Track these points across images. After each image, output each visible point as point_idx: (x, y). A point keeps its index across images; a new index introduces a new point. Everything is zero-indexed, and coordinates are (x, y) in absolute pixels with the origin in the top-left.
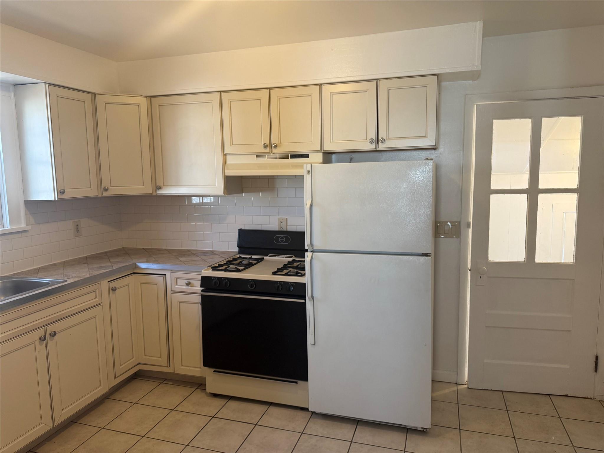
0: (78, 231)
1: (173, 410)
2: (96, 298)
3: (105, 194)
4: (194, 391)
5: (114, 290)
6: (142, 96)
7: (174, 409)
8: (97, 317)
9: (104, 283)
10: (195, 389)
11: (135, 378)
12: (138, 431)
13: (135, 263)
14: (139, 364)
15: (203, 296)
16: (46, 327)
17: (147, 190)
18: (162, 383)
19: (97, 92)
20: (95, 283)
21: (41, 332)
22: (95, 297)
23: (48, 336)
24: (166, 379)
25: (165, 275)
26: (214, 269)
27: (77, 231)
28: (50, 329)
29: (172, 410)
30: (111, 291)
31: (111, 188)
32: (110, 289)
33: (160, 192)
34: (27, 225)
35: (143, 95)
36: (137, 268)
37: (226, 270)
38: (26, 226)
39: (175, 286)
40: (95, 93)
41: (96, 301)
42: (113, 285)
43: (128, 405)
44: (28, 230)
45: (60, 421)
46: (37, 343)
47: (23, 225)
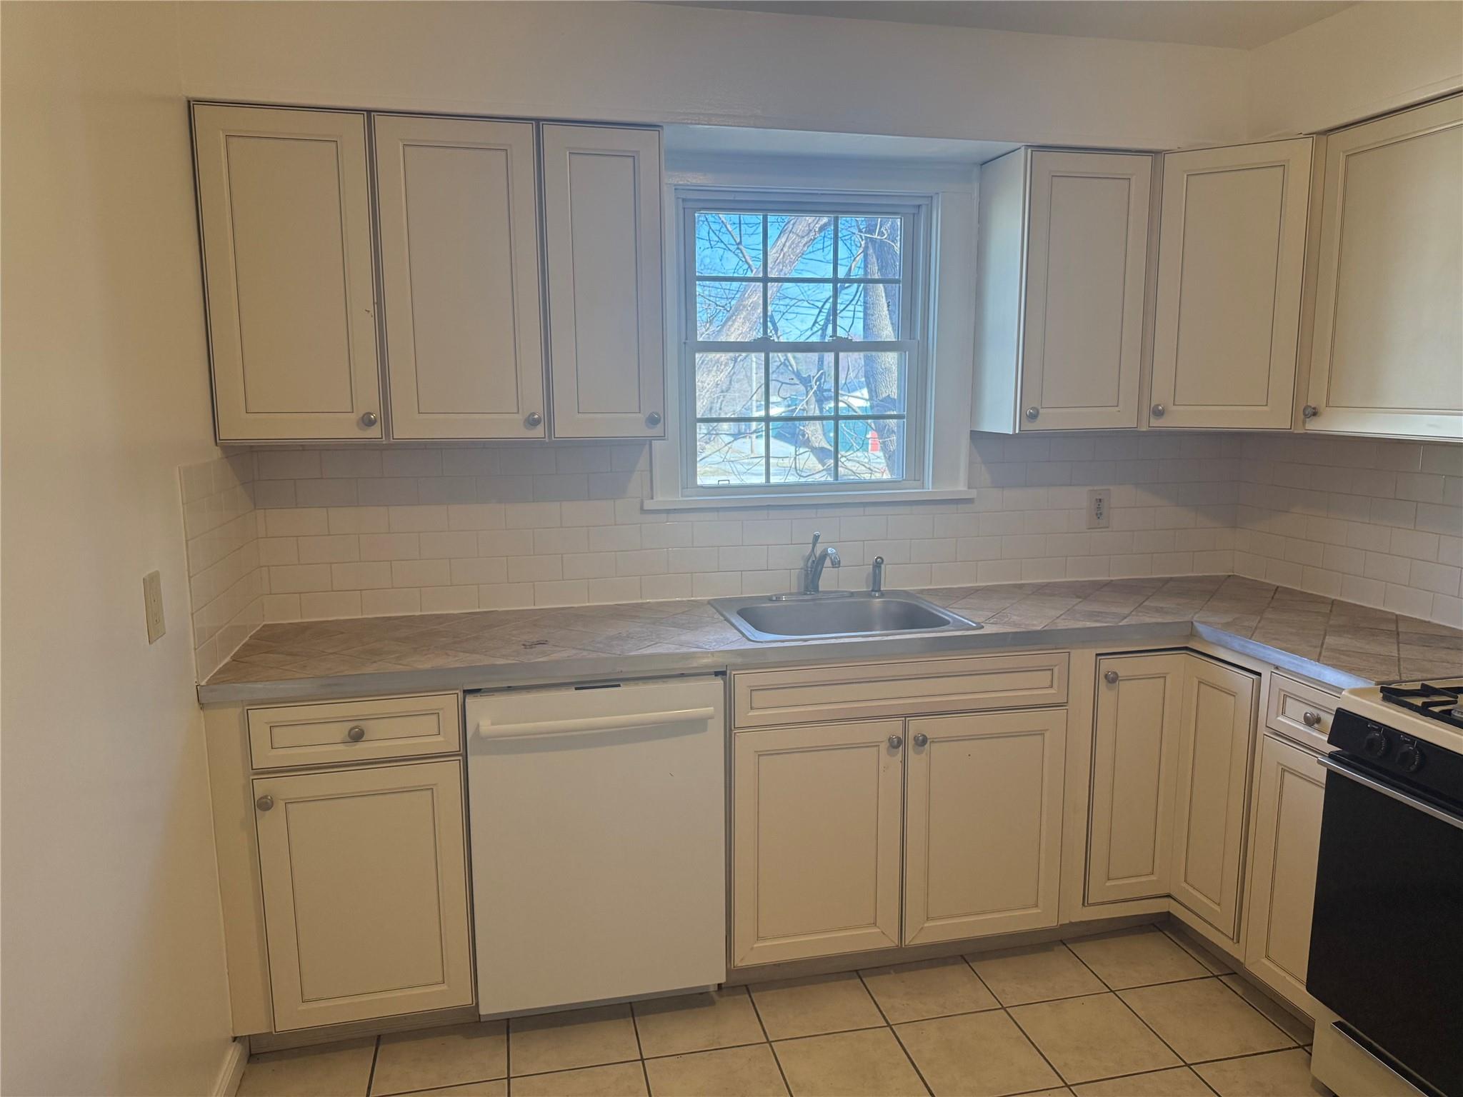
0: (1099, 515)
1: (1189, 1066)
2: (1051, 686)
3: (1156, 423)
4: (1290, 1049)
5: (1112, 679)
6: (1302, 136)
7: (1192, 1064)
8: (1047, 735)
9: (1083, 659)
10: (1294, 1045)
11: (1160, 931)
12: (1066, 1064)
13: (1192, 623)
14: (1169, 896)
15: (1331, 774)
16: (908, 719)
17: (1275, 417)
18: (1217, 976)
19: (1168, 148)
20: (1056, 649)
21: (895, 727)
22: (1049, 684)
23: (911, 742)
24: (1235, 973)
25: (1259, 674)
26: (1392, 695)
27: (1097, 514)
28: (915, 726)
29: (1186, 1065)
30: (1103, 682)
31: (1175, 408)
32: (1102, 676)
33: (1315, 426)
34: (969, 488)
35: (1304, 133)
36: (1195, 636)
37: (1424, 711)
38: (966, 489)
39: (1277, 717)
40: (1164, 151)
41: (1052, 694)
42: (1108, 665)
43: (1095, 985)
44: (973, 499)
45: (918, 941)
46: (884, 747)
47: (959, 487)
